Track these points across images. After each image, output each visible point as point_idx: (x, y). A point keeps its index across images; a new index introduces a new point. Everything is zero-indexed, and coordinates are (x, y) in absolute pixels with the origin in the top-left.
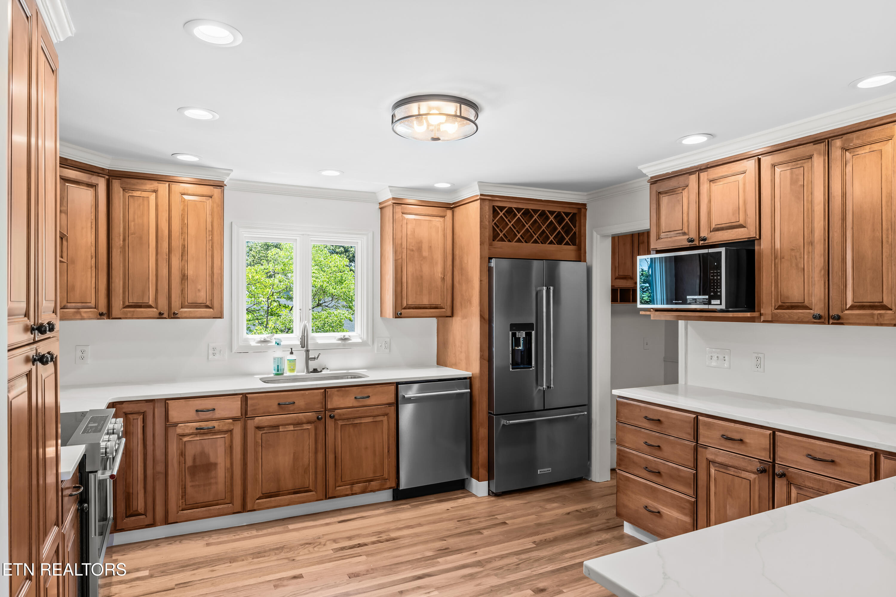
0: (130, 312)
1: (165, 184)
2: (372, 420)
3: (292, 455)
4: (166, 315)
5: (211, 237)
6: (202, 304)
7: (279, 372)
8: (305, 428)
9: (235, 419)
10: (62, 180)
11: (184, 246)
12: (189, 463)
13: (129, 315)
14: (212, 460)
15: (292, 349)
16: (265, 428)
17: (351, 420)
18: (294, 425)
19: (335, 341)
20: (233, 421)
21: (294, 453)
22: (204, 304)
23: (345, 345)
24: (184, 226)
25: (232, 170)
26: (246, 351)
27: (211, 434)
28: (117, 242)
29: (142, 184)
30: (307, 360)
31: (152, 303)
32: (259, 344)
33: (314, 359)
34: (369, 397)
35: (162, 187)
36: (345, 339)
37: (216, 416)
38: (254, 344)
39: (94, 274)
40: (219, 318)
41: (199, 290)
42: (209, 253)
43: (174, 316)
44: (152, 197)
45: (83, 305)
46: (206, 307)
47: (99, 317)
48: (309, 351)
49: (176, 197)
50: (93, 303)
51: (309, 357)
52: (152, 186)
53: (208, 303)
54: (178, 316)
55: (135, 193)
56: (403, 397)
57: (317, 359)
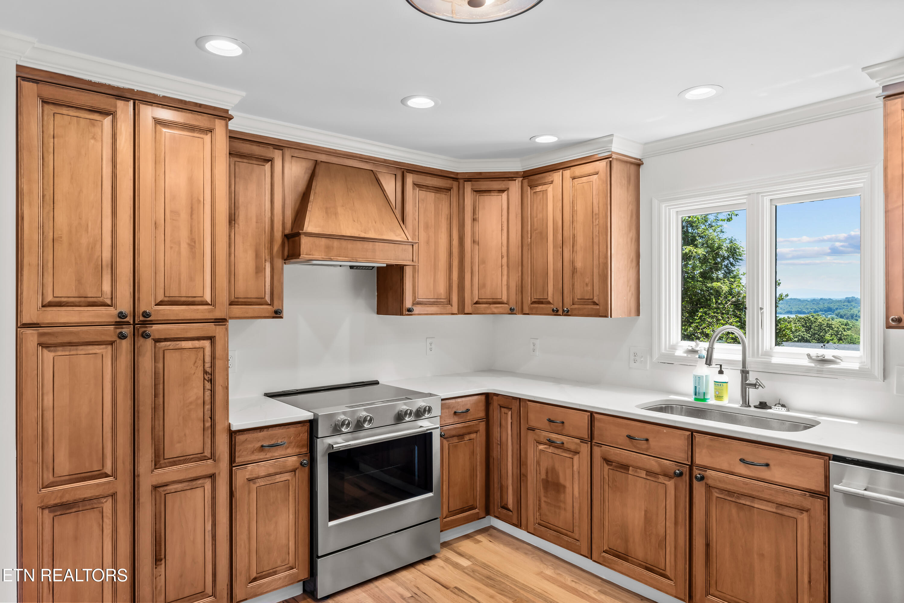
0: (535, 307)
1: (559, 172)
2: (774, 510)
3: (643, 513)
4: (560, 312)
5: (597, 221)
6: (589, 300)
8: (660, 481)
9: (582, 440)
10: (474, 192)
11: (574, 236)
12: (543, 476)
13: (534, 311)
14: (562, 481)
15: (721, 366)
16: (614, 463)
17: (735, 495)
18: (647, 471)
19: (806, 362)
20: (581, 442)
21: (646, 511)
22: (591, 300)
23: (822, 371)
24: (574, 212)
26: (669, 362)
27: (562, 450)
28: (528, 240)
30: (745, 385)
31: (550, 299)
32: (685, 355)
33: (754, 385)
34: (767, 465)
35: (557, 176)
36: (823, 361)
37: (564, 432)
38: (680, 353)
39: (505, 272)
40: (606, 316)
41: (587, 285)
42: (596, 240)
43: (567, 313)
44: (550, 189)
45: (494, 300)
46: (595, 304)
47: (510, 312)
48: (748, 372)
49: (568, 182)
50: (505, 299)
51: (747, 382)
52: (550, 177)
53: (596, 299)
54: (569, 313)
55: (539, 189)
56: (836, 490)
57: (760, 388)
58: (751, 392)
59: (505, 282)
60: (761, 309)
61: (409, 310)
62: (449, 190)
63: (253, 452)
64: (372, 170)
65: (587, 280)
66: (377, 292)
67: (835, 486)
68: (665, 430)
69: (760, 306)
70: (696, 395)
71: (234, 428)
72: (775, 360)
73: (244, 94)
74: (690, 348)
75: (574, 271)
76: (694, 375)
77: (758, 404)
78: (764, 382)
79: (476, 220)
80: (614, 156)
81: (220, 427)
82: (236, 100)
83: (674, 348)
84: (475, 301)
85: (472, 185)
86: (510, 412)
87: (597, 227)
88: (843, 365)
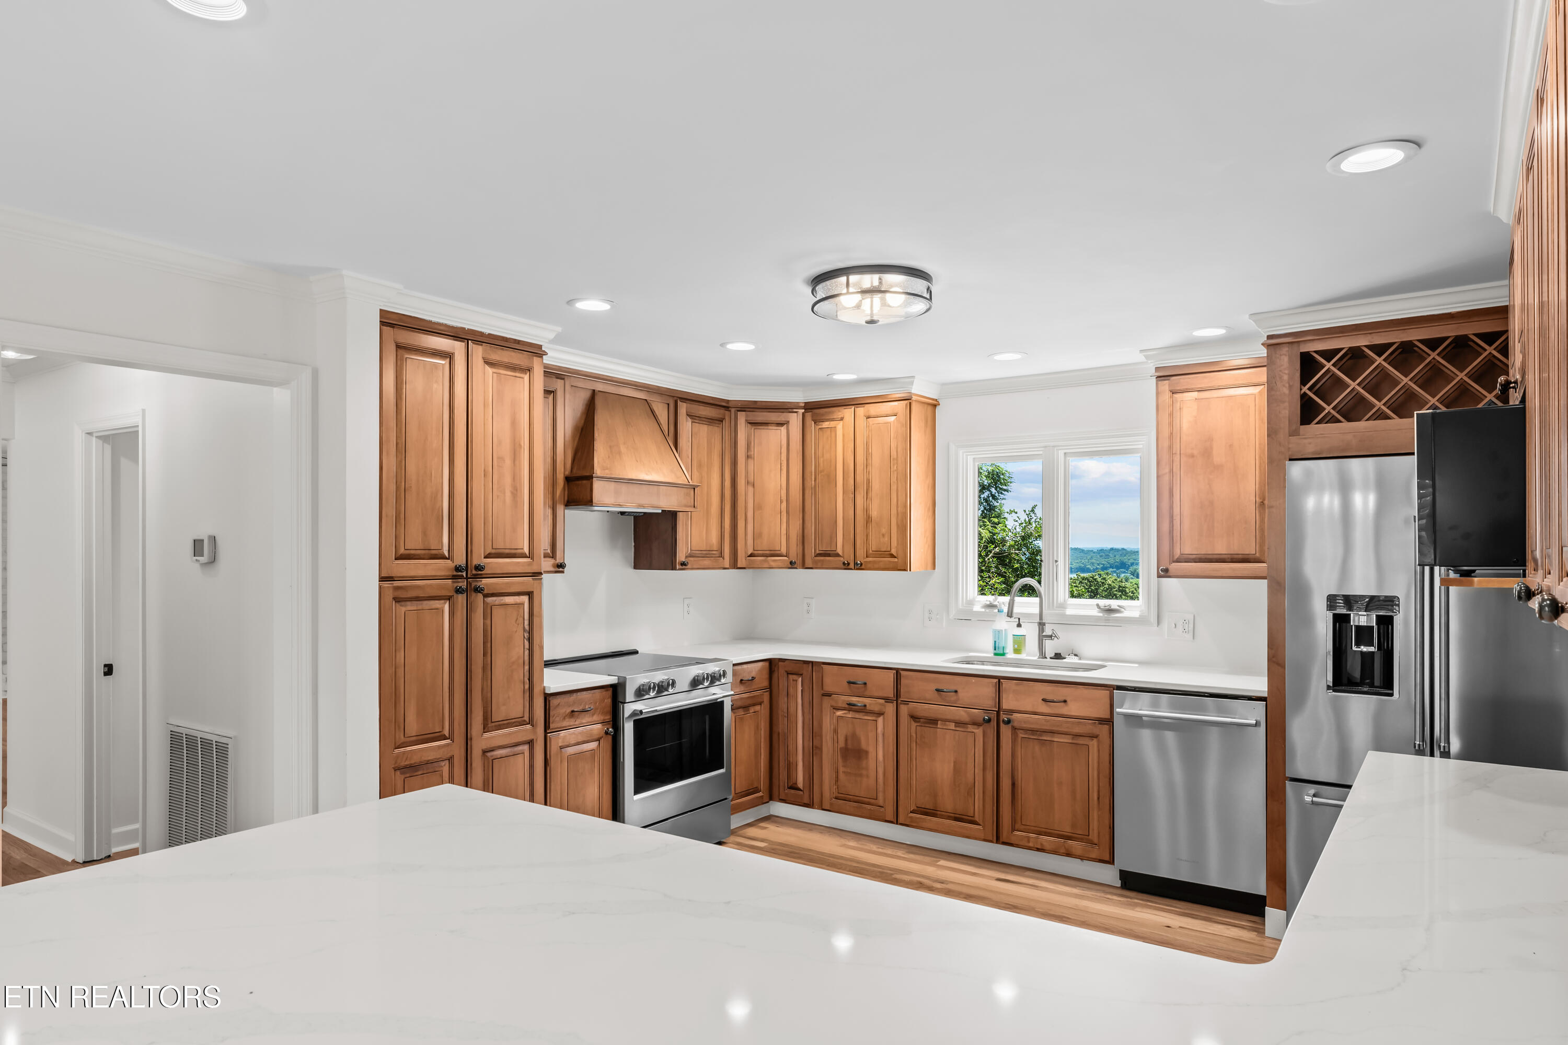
0: (820, 561)
1: (851, 408)
2: (1070, 741)
3: (952, 764)
4: (852, 565)
5: (895, 467)
6: (887, 553)
7: (999, 652)
8: (969, 730)
9: (887, 700)
10: (749, 424)
11: (868, 481)
12: (842, 744)
13: (819, 565)
14: (864, 745)
15: (1019, 619)
16: (921, 720)
17: (1038, 733)
18: (957, 723)
19: (1095, 612)
20: (886, 702)
21: (955, 762)
22: (888, 553)
23: (1108, 620)
24: (868, 455)
25: (913, 377)
26: (967, 617)
27: (864, 714)
28: (810, 483)
29: (830, 413)
30: (1042, 638)
31: (839, 551)
32: (983, 610)
33: (1050, 637)
34: (1065, 701)
35: (848, 413)
36: (1110, 610)
37: (867, 693)
38: (977, 608)
39: (784, 520)
40: (905, 570)
41: (883, 535)
42: (894, 488)
43: (859, 567)
44: (839, 426)
45: (772, 552)
46: (892, 556)
47: (790, 566)
48: (1044, 624)
49: (861, 422)
50: (784, 550)
51: (1044, 634)
52: (840, 413)
53: (893, 552)
54: (863, 567)
55: (826, 424)
56: (1119, 714)
57: (1056, 639)
58: (1048, 643)
59: (784, 531)
60: (1056, 561)
61: (683, 564)
62: (721, 420)
63: (564, 718)
64: (646, 400)
65: (884, 531)
66: (634, 542)
67: (1118, 710)
68: (973, 680)
69: (1055, 559)
70: (995, 650)
71: (547, 692)
72: (1069, 612)
73: (559, 329)
74: (988, 603)
75: (868, 520)
76: (993, 630)
77: (1053, 655)
78: (1059, 634)
79: (751, 458)
80: (914, 398)
81: (537, 690)
82: (551, 336)
83: (971, 603)
84: (749, 553)
85: (747, 416)
86: (800, 680)
87: (895, 472)
88: (1126, 614)
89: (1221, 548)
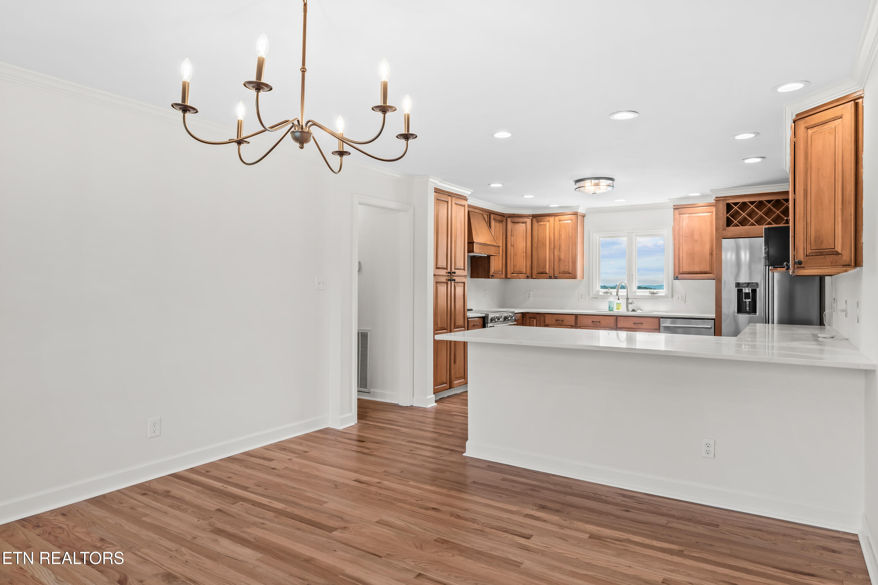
0: (539, 276)
1: (553, 217)
4: (553, 277)
5: (571, 239)
6: (567, 272)
7: (611, 309)
9: (572, 326)
10: (512, 223)
11: (560, 245)
15: (618, 297)
19: (647, 295)
23: (653, 297)
24: (560, 235)
25: (579, 206)
26: (596, 297)
28: (535, 245)
29: (544, 219)
30: (627, 304)
31: (547, 272)
32: (604, 294)
33: (631, 303)
34: (642, 323)
35: (551, 219)
36: (653, 293)
37: (564, 324)
38: (601, 294)
39: (525, 260)
40: (575, 279)
41: (566, 266)
42: (571, 247)
43: (556, 278)
44: (548, 224)
45: (520, 272)
46: (570, 273)
47: (527, 278)
48: (628, 299)
49: (557, 222)
50: (524, 272)
51: (629, 302)
52: (548, 219)
53: (570, 272)
54: (557, 278)
55: (542, 223)
56: (662, 326)
57: (633, 304)
58: (630, 306)
59: (525, 264)
61: (492, 276)
62: (502, 221)
63: (472, 327)
64: (482, 214)
65: (566, 264)
66: (471, 268)
67: (662, 325)
68: (607, 317)
69: (632, 274)
70: (609, 308)
71: (468, 317)
72: (638, 294)
73: (472, 191)
74: (605, 292)
75: (560, 260)
76: (609, 301)
77: (632, 310)
78: (634, 302)
79: (512, 236)
80: (579, 214)
81: (466, 316)
82: (470, 193)
83: (598, 292)
84: (512, 272)
85: (511, 220)
86: (535, 320)
87: (571, 242)
88: (660, 294)
89: (697, 269)
